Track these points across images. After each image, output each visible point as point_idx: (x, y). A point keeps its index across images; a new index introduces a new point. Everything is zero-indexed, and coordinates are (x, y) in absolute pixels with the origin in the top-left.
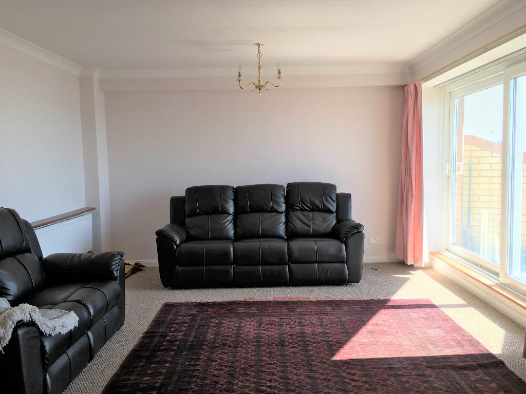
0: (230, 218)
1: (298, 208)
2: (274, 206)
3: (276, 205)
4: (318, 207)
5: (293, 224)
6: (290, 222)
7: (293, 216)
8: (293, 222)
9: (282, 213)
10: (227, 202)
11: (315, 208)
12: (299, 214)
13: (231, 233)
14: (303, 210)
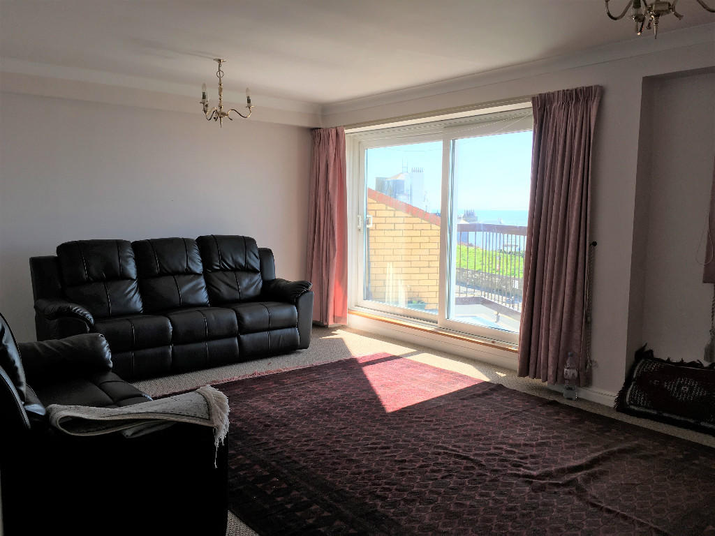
0: (134, 285)
1: (218, 268)
2: (191, 267)
3: (193, 265)
4: (240, 265)
5: (217, 289)
6: (213, 286)
7: (216, 279)
8: (215, 285)
9: (199, 275)
10: (127, 262)
11: (238, 267)
12: (220, 275)
13: (139, 305)
14: (224, 270)
